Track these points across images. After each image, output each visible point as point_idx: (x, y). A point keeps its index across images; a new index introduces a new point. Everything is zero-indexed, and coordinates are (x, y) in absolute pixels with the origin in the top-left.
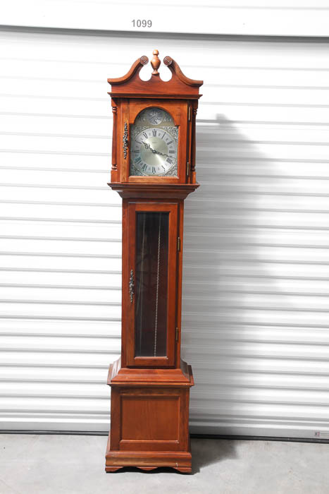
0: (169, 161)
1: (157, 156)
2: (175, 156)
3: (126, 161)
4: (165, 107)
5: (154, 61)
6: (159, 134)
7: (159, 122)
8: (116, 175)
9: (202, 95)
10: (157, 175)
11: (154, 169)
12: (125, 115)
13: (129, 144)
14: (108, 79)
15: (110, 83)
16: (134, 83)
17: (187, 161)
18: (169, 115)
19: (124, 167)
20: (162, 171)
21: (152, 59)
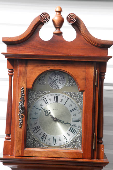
0: (72, 131)
1: (58, 124)
2: (79, 125)
3: (21, 131)
4: (68, 69)
5: (56, 19)
6: (62, 100)
7: (61, 86)
8: (10, 147)
9: (111, 57)
10: (58, 147)
11: (54, 139)
12: (22, 78)
13: (25, 110)
14: (3, 38)
15: (5, 42)
16: (32, 42)
17: (93, 132)
18: (72, 79)
19: (19, 138)
20: (63, 142)
21: (53, 16)
